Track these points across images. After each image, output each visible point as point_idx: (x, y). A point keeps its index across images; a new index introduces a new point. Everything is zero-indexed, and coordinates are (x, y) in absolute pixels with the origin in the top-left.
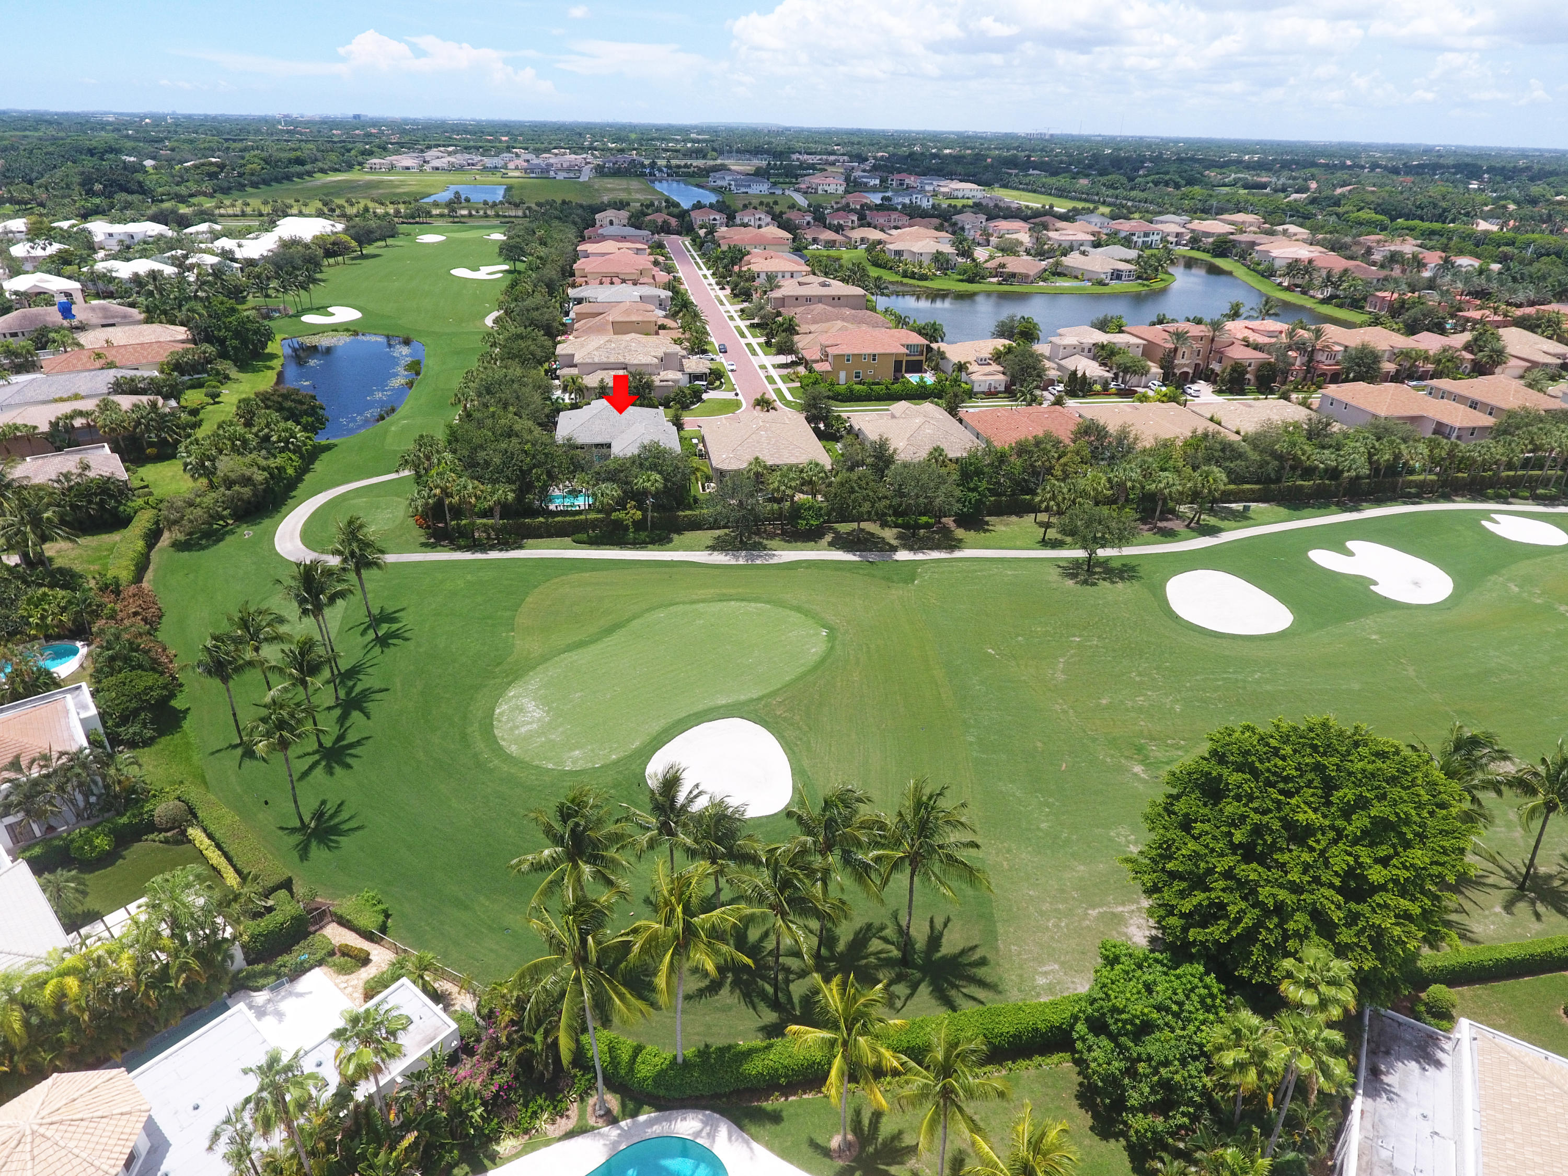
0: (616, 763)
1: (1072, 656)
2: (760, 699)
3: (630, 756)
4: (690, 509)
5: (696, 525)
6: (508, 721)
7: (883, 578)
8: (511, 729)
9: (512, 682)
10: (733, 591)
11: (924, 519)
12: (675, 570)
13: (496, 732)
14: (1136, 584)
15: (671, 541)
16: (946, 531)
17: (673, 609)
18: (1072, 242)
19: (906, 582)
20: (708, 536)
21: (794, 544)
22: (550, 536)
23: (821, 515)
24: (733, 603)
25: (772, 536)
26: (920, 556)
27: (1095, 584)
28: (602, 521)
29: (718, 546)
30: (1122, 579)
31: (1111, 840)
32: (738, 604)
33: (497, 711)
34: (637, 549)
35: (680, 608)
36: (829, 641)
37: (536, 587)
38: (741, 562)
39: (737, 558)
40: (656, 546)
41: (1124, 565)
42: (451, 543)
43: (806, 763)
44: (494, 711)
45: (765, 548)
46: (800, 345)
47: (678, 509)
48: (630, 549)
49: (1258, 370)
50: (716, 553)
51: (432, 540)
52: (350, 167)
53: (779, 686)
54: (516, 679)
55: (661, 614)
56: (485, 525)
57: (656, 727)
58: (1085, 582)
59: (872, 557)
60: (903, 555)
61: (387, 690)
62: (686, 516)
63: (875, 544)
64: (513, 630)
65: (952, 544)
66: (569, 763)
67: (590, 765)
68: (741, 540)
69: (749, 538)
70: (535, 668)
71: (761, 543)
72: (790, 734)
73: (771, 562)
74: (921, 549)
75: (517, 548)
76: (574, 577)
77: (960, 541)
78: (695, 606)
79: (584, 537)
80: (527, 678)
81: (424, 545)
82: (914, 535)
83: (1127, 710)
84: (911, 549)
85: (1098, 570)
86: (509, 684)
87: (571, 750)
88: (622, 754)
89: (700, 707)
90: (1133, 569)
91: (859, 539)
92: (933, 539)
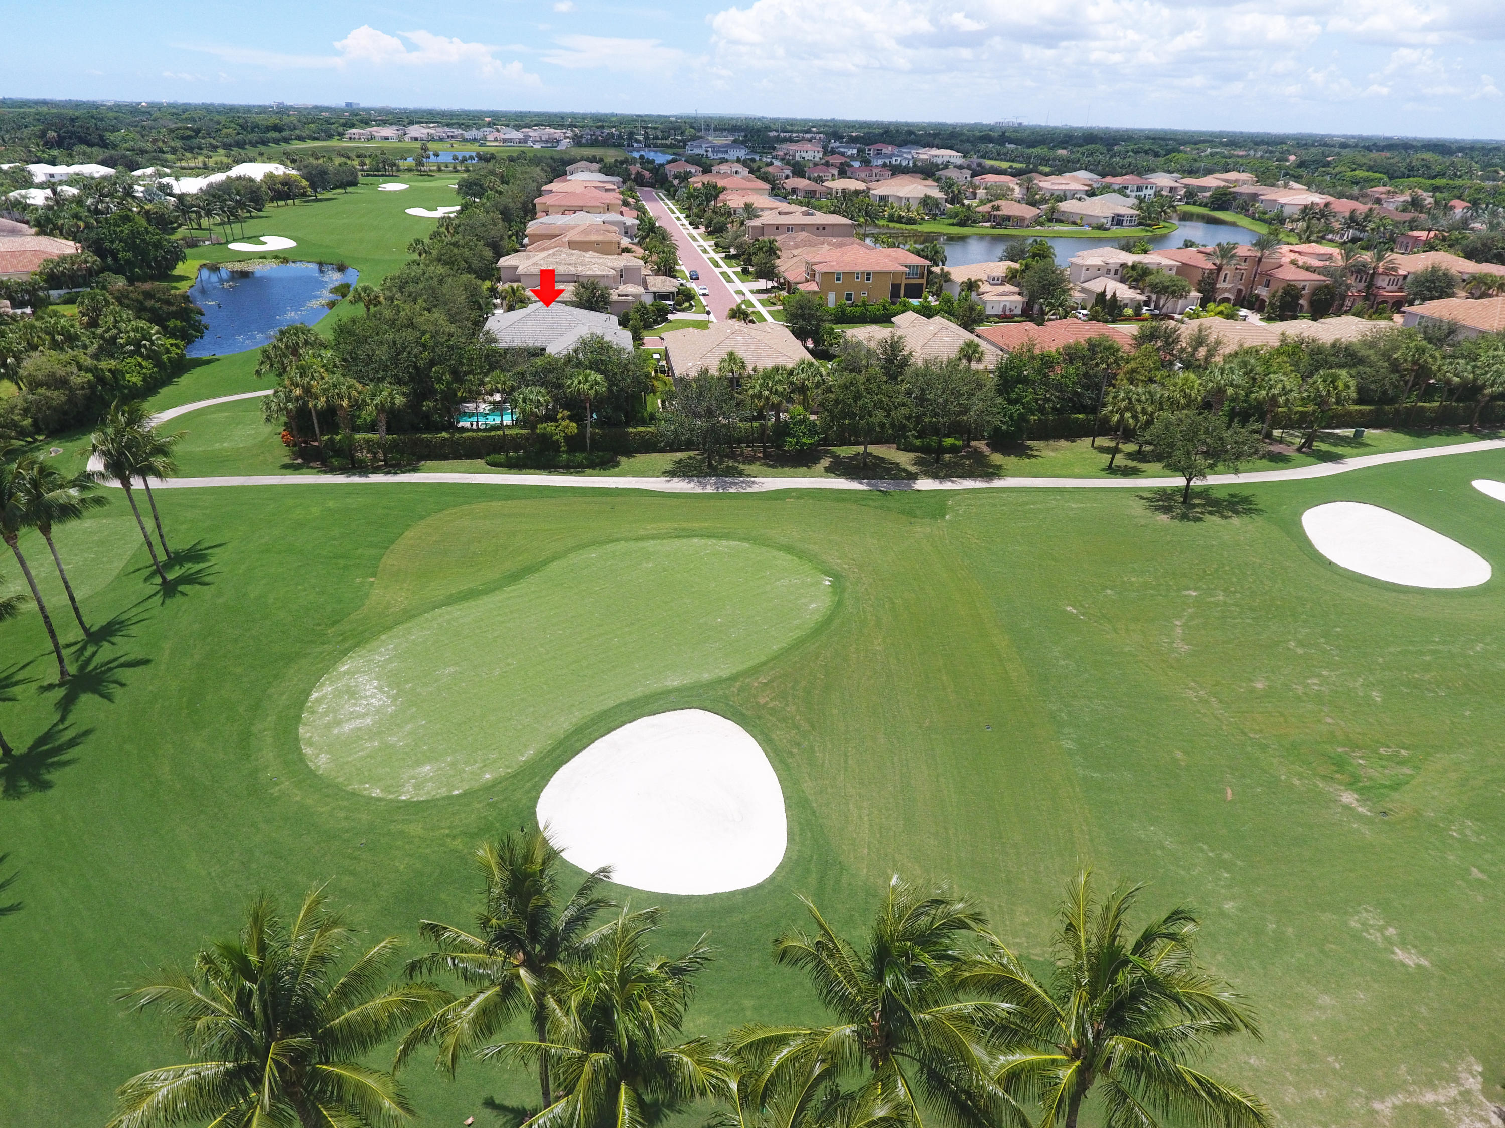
0: (488, 788)
1: (1192, 618)
2: (733, 678)
3: (514, 776)
4: (644, 424)
5: (649, 446)
6: (326, 714)
7: (903, 512)
8: (328, 727)
9: (349, 649)
10: (696, 525)
11: (949, 441)
12: (618, 499)
13: (301, 731)
14: (1259, 520)
15: (617, 464)
16: (978, 456)
17: (609, 547)
18: (1065, 191)
19: (933, 517)
20: (667, 460)
21: (780, 470)
22: (457, 456)
23: (816, 432)
24: (696, 540)
25: (751, 460)
26: (948, 486)
27: (1199, 520)
28: (526, 438)
29: (678, 471)
30: (1236, 512)
31: (1356, 937)
32: (703, 541)
33: (315, 695)
34: (571, 474)
35: (621, 546)
36: (834, 593)
37: (422, 518)
38: (710, 490)
39: (704, 486)
40: (597, 471)
41: (1232, 496)
42: (324, 463)
43: (808, 786)
44: (308, 695)
45: (741, 474)
46: (782, 269)
47: (627, 424)
48: (563, 474)
49: (1314, 294)
50: (676, 480)
51: (300, 461)
52: (330, 137)
53: (763, 658)
54: (357, 645)
55: (592, 554)
56: (368, 441)
57: (564, 724)
58: (1184, 517)
59: (884, 485)
60: (925, 484)
61: (145, 662)
62: (636, 434)
63: (888, 471)
64: (374, 575)
65: (992, 472)
66: (409, 787)
67: (444, 792)
68: (710, 465)
69: (721, 462)
70: (390, 628)
71: (735, 468)
72: (780, 736)
73: (749, 490)
74: (948, 476)
75: (409, 471)
76: (480, 507)
77: (999, 467)
78: (641, 544)
79: (502, 457)
80: (375, 644)
81: (286, 467)
82: (937, 460)
83: (1299, 698)
84: (935, 476)
85: (1197, 501)
86: (344, 653)
87: (419, 763)
88: (502, 772)
89: (639, 692)
90: (1246, 500)
91: (865, 464)
92: (963, 465)
